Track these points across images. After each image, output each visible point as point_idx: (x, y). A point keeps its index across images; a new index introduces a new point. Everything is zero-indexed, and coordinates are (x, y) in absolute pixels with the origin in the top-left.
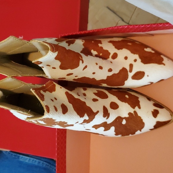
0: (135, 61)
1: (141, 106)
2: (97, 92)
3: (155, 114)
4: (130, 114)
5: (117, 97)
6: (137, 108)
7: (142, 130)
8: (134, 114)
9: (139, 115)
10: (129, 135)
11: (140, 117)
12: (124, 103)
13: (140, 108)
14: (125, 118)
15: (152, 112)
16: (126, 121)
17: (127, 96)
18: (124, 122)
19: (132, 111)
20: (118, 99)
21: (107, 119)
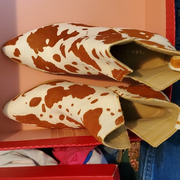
0: (41, 115)
1: (32, 59)
2: (77, 71)
3: (17, 52)
4: (42, 50)
5: (57, 67)
6: (36, 57)
7: (30, 34)
8: (38, 51)
9: (33, 50)
10: (44, 27)
11: (32, 48)
12: (49, 61)
13: (33, 57)
14: (46, 46)
15: (20, 54)
16: (46, 43)
17: (48, 68)
18: (47, 41)
19: (40, 54)
20: (55, 65)
21: (62, 44)
